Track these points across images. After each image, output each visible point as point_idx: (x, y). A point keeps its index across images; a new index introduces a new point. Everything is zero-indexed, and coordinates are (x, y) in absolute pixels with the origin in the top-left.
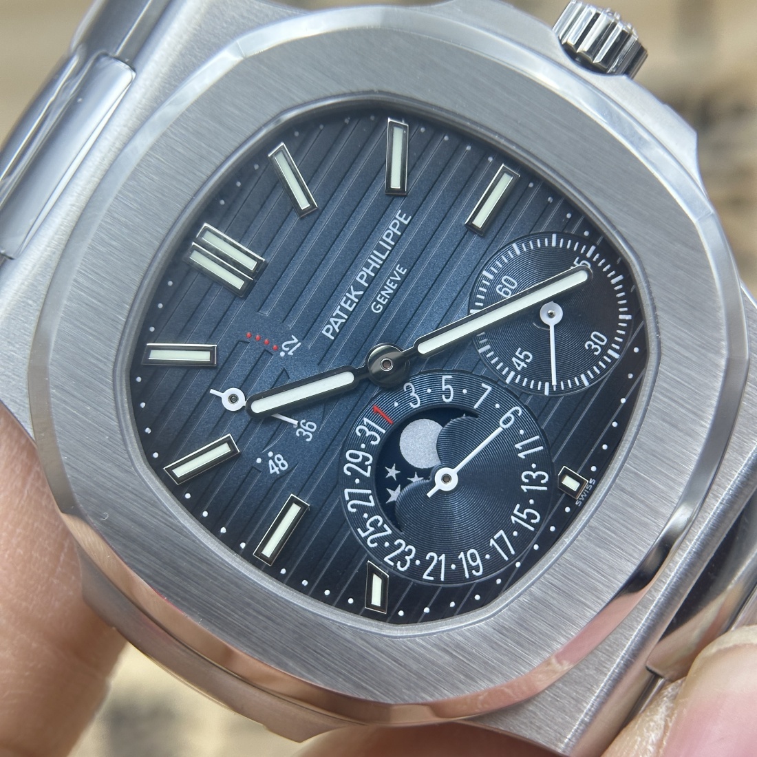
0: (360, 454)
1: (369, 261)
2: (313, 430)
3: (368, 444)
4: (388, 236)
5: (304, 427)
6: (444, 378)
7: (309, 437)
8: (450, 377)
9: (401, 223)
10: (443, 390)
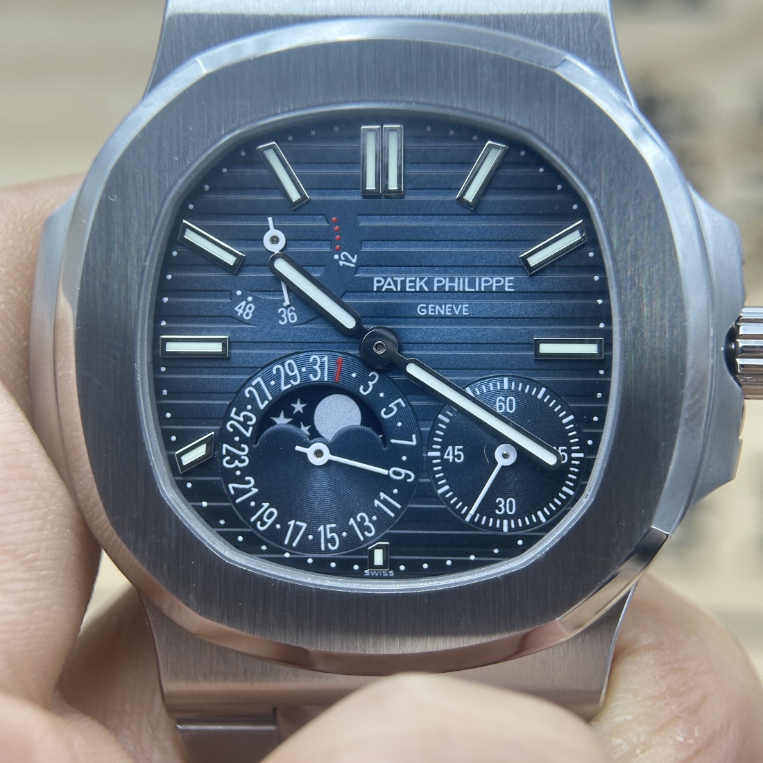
0: (296, 371)
1: (457, 279)
2: (291, 321)
3: (307, 373)
4: (487, 281)
5: (288, 312)
6: (400, 400)
7: (283, 320)
8: (404, 405)
9: (504, 285)
10: (390, 406)
